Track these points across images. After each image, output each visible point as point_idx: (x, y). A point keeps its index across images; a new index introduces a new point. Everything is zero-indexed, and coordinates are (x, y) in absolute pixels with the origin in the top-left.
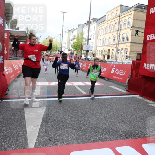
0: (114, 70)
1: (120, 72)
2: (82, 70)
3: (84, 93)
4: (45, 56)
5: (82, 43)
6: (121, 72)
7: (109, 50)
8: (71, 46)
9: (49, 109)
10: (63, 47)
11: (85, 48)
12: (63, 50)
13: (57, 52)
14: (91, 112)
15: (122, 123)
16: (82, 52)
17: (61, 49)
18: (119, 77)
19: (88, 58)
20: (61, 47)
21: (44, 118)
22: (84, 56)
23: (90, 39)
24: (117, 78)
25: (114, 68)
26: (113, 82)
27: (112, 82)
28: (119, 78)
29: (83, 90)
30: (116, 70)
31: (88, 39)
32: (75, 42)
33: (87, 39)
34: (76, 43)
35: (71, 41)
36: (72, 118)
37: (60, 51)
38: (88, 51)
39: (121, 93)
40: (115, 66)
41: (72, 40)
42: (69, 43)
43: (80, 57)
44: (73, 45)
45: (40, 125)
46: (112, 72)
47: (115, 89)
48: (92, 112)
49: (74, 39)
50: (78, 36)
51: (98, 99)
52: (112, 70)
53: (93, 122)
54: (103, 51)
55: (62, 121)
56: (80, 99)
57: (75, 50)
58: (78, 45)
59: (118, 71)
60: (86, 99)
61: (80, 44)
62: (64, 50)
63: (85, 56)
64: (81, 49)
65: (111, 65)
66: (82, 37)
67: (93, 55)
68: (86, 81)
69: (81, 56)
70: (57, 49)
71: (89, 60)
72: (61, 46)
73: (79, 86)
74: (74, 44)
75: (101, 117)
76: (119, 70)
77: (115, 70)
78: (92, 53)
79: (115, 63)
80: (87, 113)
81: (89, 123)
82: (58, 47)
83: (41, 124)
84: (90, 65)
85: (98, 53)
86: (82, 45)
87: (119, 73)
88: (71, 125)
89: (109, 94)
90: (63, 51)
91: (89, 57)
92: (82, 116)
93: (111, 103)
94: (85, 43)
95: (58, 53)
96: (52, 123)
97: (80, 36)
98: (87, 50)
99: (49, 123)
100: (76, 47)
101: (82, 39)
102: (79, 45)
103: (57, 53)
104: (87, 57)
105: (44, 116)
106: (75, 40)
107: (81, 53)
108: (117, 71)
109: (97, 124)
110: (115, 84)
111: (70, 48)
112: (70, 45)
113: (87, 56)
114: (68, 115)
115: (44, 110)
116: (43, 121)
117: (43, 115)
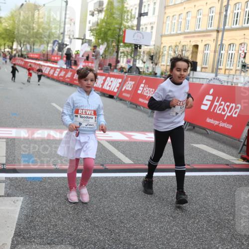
0: (209, 103)
1: (226, 108)
2: (121, 100)
3: (127, 161)
4: (15, 56)
5: (121, 24)
6: (228, 107)
7: (196, 47)
8: (91, 30)
9: (33, 203)
10: (66, 33)
11: (130, 38)
12: (67, 41)
13: (50, 45)
14: (147, 212)
15: (230, 242)
16: (121, 49)
17: (63, 39)
18: (224, 122)
19: (138, 68)
20: (63, 33)
21: (18, 224)
22: (125, 59)
23: (146, 14)
24: (216, 123)
25: (211, 98)
26: (206, 135)
27: (202, 134)
28: (222, 125)
29: (124, 153)
30: (215, 103)
31: (141, 15)
32: (103, 21)
33: (136, 13)
34: (104, 24)
35: (89, 18)
36: (97, 226)
37: (59, 44)
38: (137, 47)
39: (228, 165)
40: (211, 91)
41: (93, 15)
42: (83, 21)
43: (113, 64)
44: (95, 30)
45: (11, 242)
46: (203, 107)
47: (210, 154)
48: (150, 213)
49: (100, 11)
50: (110, 3)
51: (166, 177)
52: (205, 102)
53: (152, 237)
54: (180, 48)
55: (71, 235)
56: (116, 177)
57: (102, 44)
58: (110, 30)
59: (221, 105)
60: (131, 178)
61: (117, 26)
62: (71, 42)
63: (128, 62)
64: (119, 42)
65: (203, 87)
66: (123, 6)
67: (152, 58)
68: (132, 131)
69: (118, 62)
70: (49, 37)
71: (140, 73)
72: (62, 31)
73: (114, 143)
74: (98, 25)
75: (173, 226)
76: (223, 103)
77: (212, 102)
78: (149, 53)
79: (211, 83)
80: (138, 215)
81: (143, 239)
82: (53, 31)
83: (13, 241)
84: (142, 85)
85: (165, 52)
86: (120, 29)
87: (224, 110)
88: (95, 244)
89: (195, 167)
90: (66, 45)
91: (139, 64)
92: (122, 223)
93: (201, 191)
94: (130, 24)
95: (53, 50)
96: (41, 238)
97: (116, 4)
98: (136, 45)
99: (34, 238)
100: (105, 33)
101: (123, 11)
102: (114, 30)
103: (49, 49)
104: (134, 65)
105: (19, 219)
106: (102, 16)
107: (117, 52)
108: (218, 104)
109: (163, 244)
110: (211, 142)
111: (88, 37)
112: (87, 28)
113: (135, 61)
114: (87, 220)
115: (19, 204)
116: (18, 234)
117: (17, 216)
